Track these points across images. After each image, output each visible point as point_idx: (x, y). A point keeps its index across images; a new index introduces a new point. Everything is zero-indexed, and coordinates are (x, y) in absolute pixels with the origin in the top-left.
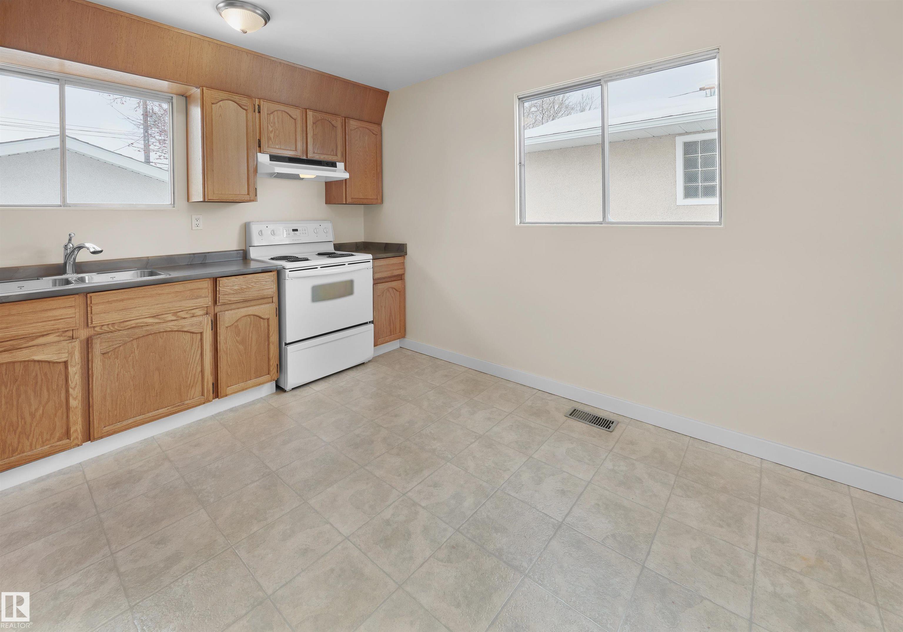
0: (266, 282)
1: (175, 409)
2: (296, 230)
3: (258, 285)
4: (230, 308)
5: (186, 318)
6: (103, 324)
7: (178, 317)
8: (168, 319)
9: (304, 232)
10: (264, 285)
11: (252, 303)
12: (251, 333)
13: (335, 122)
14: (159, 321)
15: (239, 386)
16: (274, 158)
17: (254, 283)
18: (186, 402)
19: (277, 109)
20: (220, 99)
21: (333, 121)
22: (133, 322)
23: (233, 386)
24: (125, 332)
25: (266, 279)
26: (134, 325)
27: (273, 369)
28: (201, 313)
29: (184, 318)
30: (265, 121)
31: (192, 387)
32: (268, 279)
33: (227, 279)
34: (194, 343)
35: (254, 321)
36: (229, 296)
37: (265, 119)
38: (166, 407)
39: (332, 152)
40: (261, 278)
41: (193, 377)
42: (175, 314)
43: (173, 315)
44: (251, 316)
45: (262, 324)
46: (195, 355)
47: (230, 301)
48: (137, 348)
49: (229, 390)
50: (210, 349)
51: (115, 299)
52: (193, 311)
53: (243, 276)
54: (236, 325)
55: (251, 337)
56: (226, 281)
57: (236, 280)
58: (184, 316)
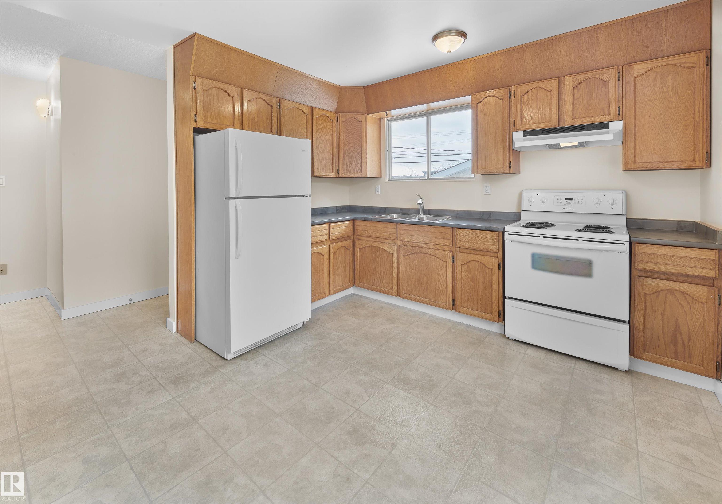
0: (491, 239)
1: (432, 302)
2: (571, 199)
3: (484, 239)
4: (465, 252)
5: (440, 250)
6: (405, 241)
7: (436, 248)
8: (431, 247)
9: (580, 201)
10: (488, 241)
11: (481, 253)
12: (478, 275)
13: (606, 76)
14: (427, 247)
15: (469, 310)
16: (527, 133)
17: (481, 238)
18: (438, 302)
19: (531, 88)
20: (483, 98)
21: (603, 75)
22: (416, 243)
23: (465, 309)
24: (412, 248)
25: (490, 236)
26: (416, 245)
27: (495, 312)
28: (448, 249)
29: (439, 250)
30: (519, 103)
31: (441, 295)
32: (492, 236)
33: (461, 230)
34: (443, 267)
35: (481, 267)
36: (463, 243)
37: (519, 101)
38: (429, 299)
39: (602, 112)
40: (486, 235)
41: (442, 288)
42: (434, 245)
43: (433, 246)
44: (479, 262)
45: (487, 272)
46: (443, 275)
47: (464, 246)
48: (417, 259)
49: (462, 309)
50: (451, 275)
51: (408, 229)
52: (444, 247)
53: (472, 230)
54: (468, 265)
55: (479, 279)
56: (461, 231)
57: (468, 232)
58: (439, 248)
